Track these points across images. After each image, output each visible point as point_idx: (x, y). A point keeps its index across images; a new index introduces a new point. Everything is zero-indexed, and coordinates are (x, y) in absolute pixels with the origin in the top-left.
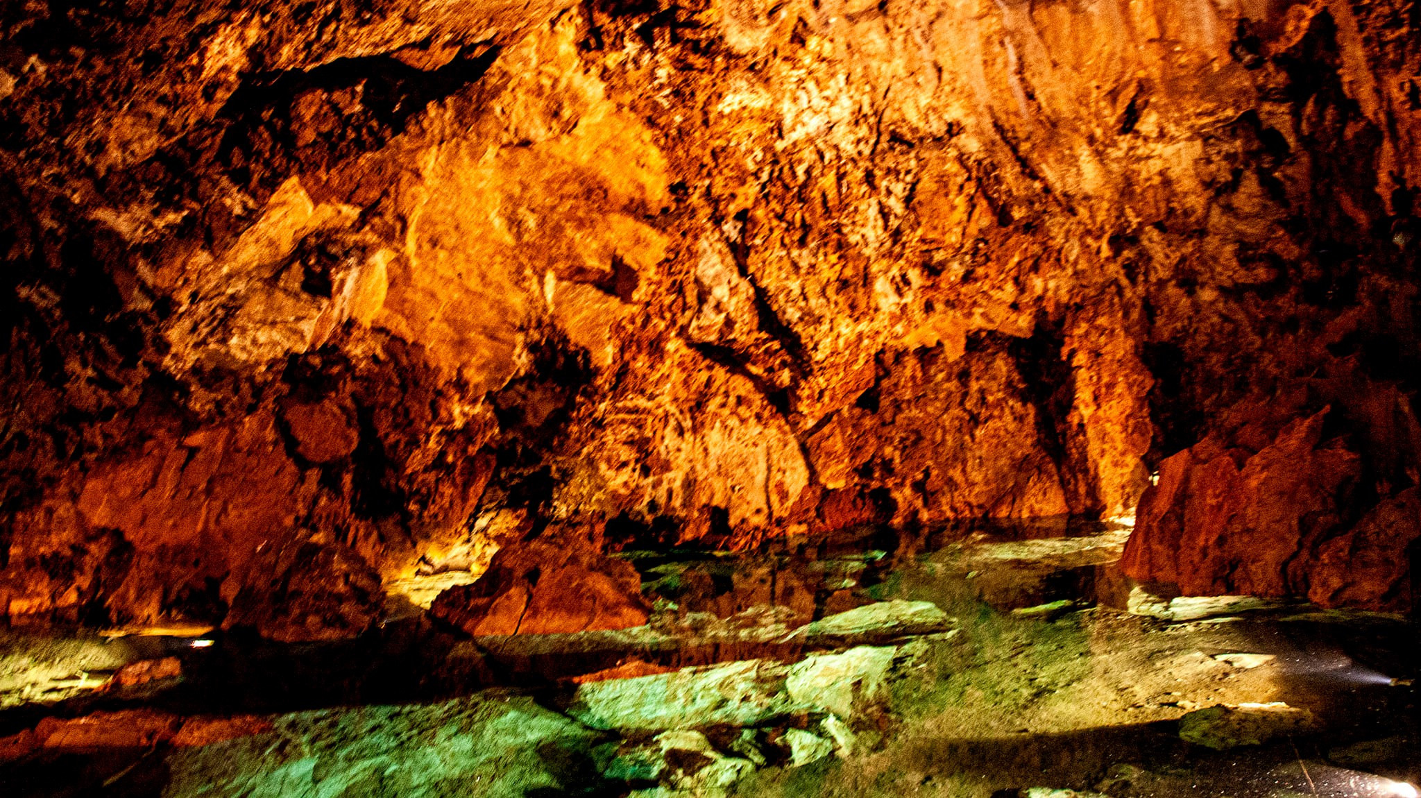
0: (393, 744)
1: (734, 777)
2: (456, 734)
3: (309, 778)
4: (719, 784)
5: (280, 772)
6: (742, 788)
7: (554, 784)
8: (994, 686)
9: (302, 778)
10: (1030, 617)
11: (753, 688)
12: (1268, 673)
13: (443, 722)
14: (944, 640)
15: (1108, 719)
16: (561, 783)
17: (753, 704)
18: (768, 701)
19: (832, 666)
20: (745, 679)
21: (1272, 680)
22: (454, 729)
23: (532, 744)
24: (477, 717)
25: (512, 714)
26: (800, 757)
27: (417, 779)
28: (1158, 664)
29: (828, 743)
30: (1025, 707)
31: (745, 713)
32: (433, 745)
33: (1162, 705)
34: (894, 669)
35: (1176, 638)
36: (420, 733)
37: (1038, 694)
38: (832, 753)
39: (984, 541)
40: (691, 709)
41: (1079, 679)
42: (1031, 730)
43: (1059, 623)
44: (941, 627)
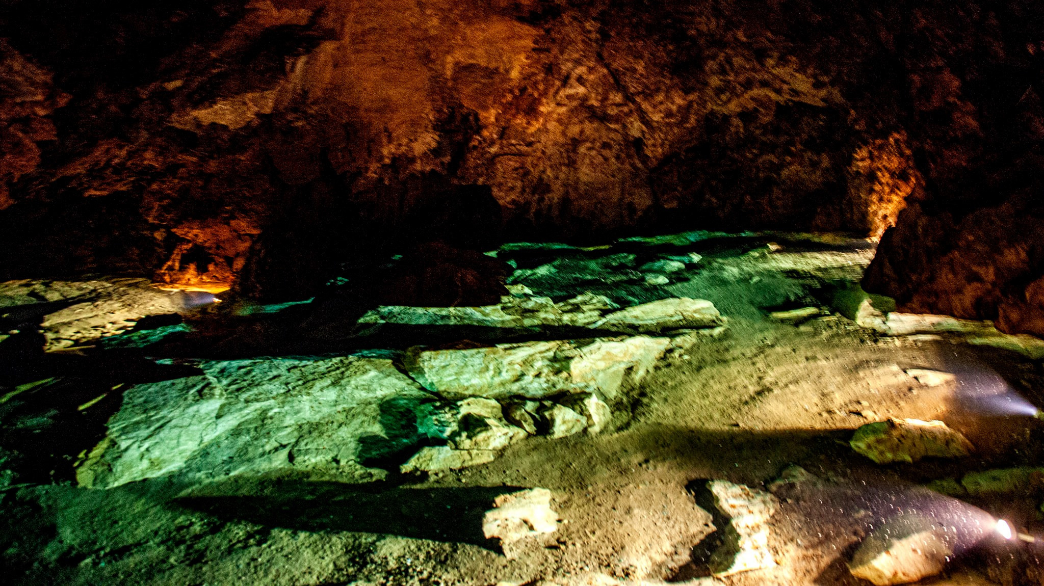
0: (282, 391)
1: (506, 443)
2: (328, 387)
3: (214, 415)
4: (491, 447)
5: (195, 408)
6: (508, 453)
7: (383, 434)
8: (731, 381)
9: (208, 414)
10: (783, 321)
11: (548, 366)
12: (946, 391)
13: (323, 375)
14: (711, 336)
15: (803, 422)
16: (386, 433)
17: (543, 379)
18: (554, 378)
19: (613, 351)
20: (543, 358)
21: (946, 400)
22: (329, 382)
23: (379, 399)
24: (347, 373)
25: (373, 373)
26: (559, 430)
27: (289, 421)
28: (861, 374)
29: (584, 420)
30: (746, 403)
31: (535, 386)
32: (308, 394)
33: (851, 412)
34: (664, 358)
35: (884, 350)
36: (304, 384)
37: (759, 393)
38: (585, 430)
39: (777, 251)
40: (497, 380)
41: (797, 382)
42: (741, 425)
43: (803, 328)
44: (712, 325)
